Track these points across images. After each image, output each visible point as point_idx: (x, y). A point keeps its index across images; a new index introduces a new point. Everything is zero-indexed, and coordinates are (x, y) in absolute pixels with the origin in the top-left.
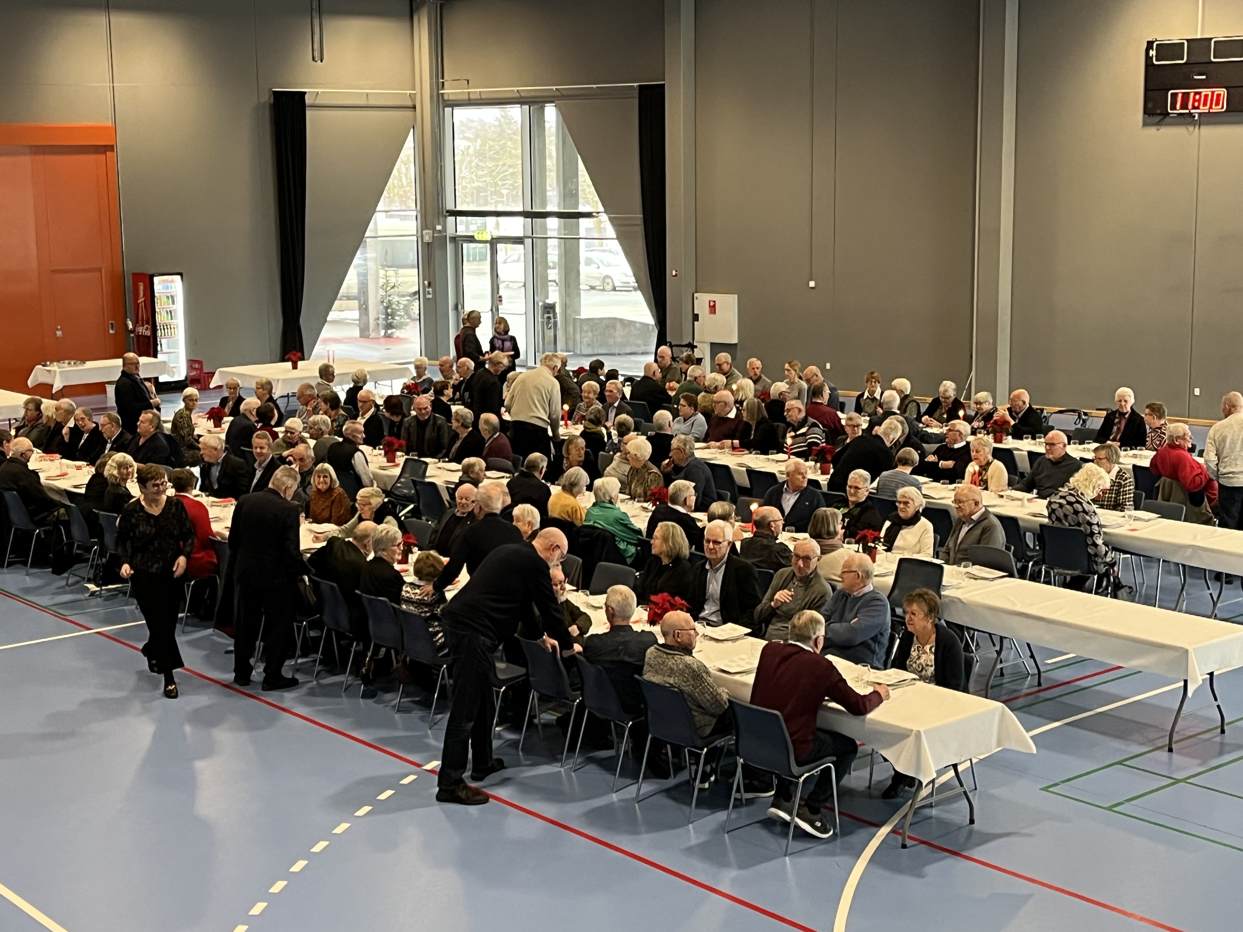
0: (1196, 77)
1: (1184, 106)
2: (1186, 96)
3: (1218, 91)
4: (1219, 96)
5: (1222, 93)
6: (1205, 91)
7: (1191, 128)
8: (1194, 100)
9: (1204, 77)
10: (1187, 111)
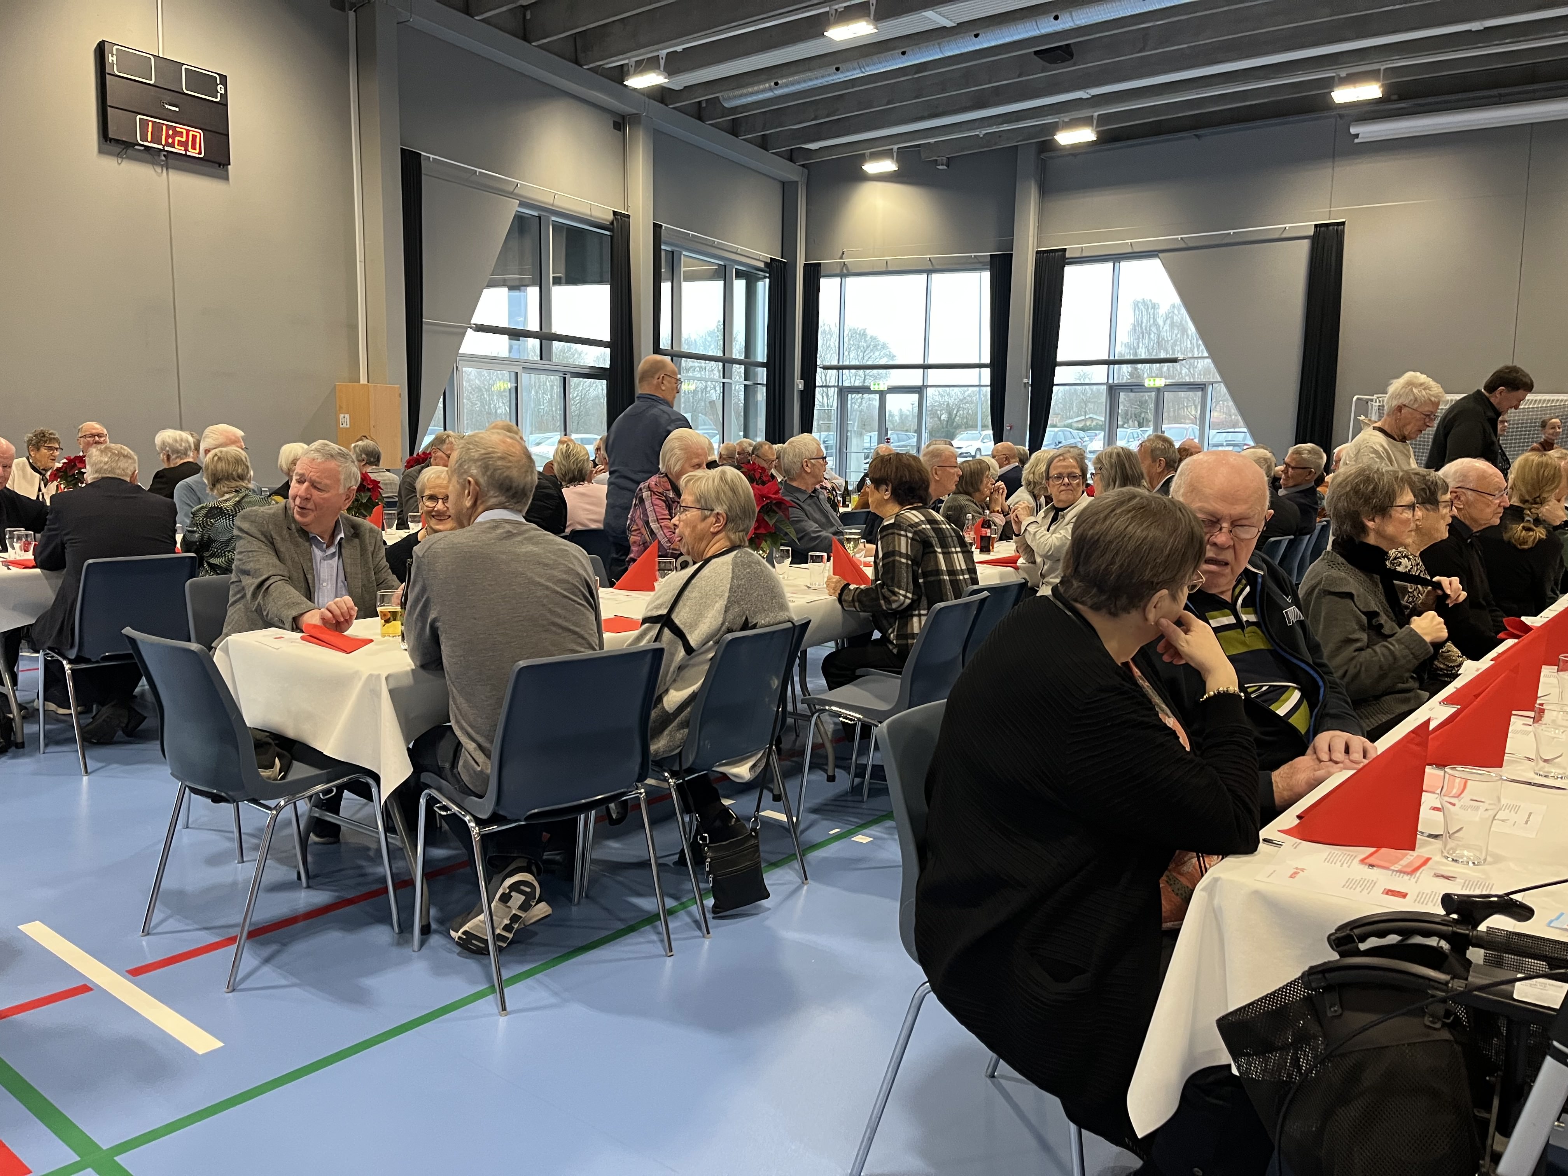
0: (167, 106)
1: (156, 139)
2: (157, 128)
3: (194, 131)
4: (194, 137)
5: (198, 135)
6: (181, 128)
7: (159, 170)
8: (168, 136)
9: (177, 109)
10: (161, 147)
